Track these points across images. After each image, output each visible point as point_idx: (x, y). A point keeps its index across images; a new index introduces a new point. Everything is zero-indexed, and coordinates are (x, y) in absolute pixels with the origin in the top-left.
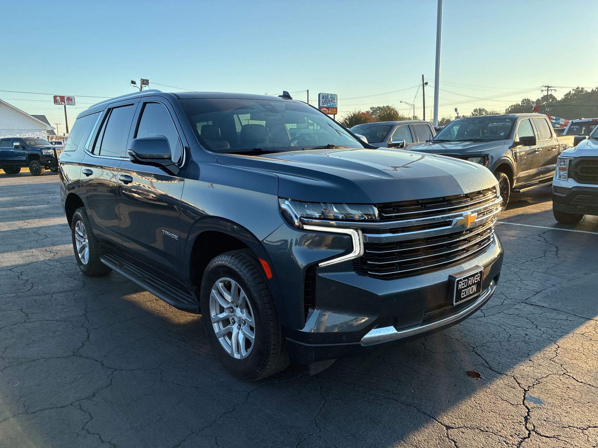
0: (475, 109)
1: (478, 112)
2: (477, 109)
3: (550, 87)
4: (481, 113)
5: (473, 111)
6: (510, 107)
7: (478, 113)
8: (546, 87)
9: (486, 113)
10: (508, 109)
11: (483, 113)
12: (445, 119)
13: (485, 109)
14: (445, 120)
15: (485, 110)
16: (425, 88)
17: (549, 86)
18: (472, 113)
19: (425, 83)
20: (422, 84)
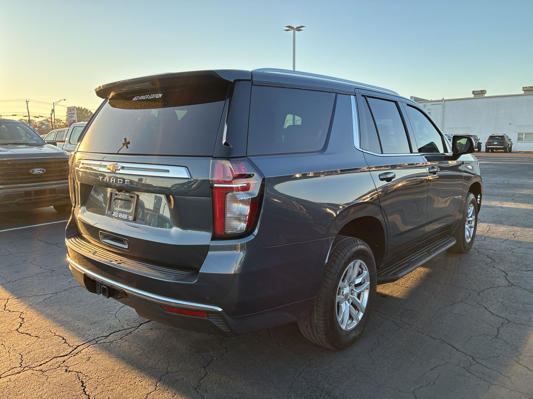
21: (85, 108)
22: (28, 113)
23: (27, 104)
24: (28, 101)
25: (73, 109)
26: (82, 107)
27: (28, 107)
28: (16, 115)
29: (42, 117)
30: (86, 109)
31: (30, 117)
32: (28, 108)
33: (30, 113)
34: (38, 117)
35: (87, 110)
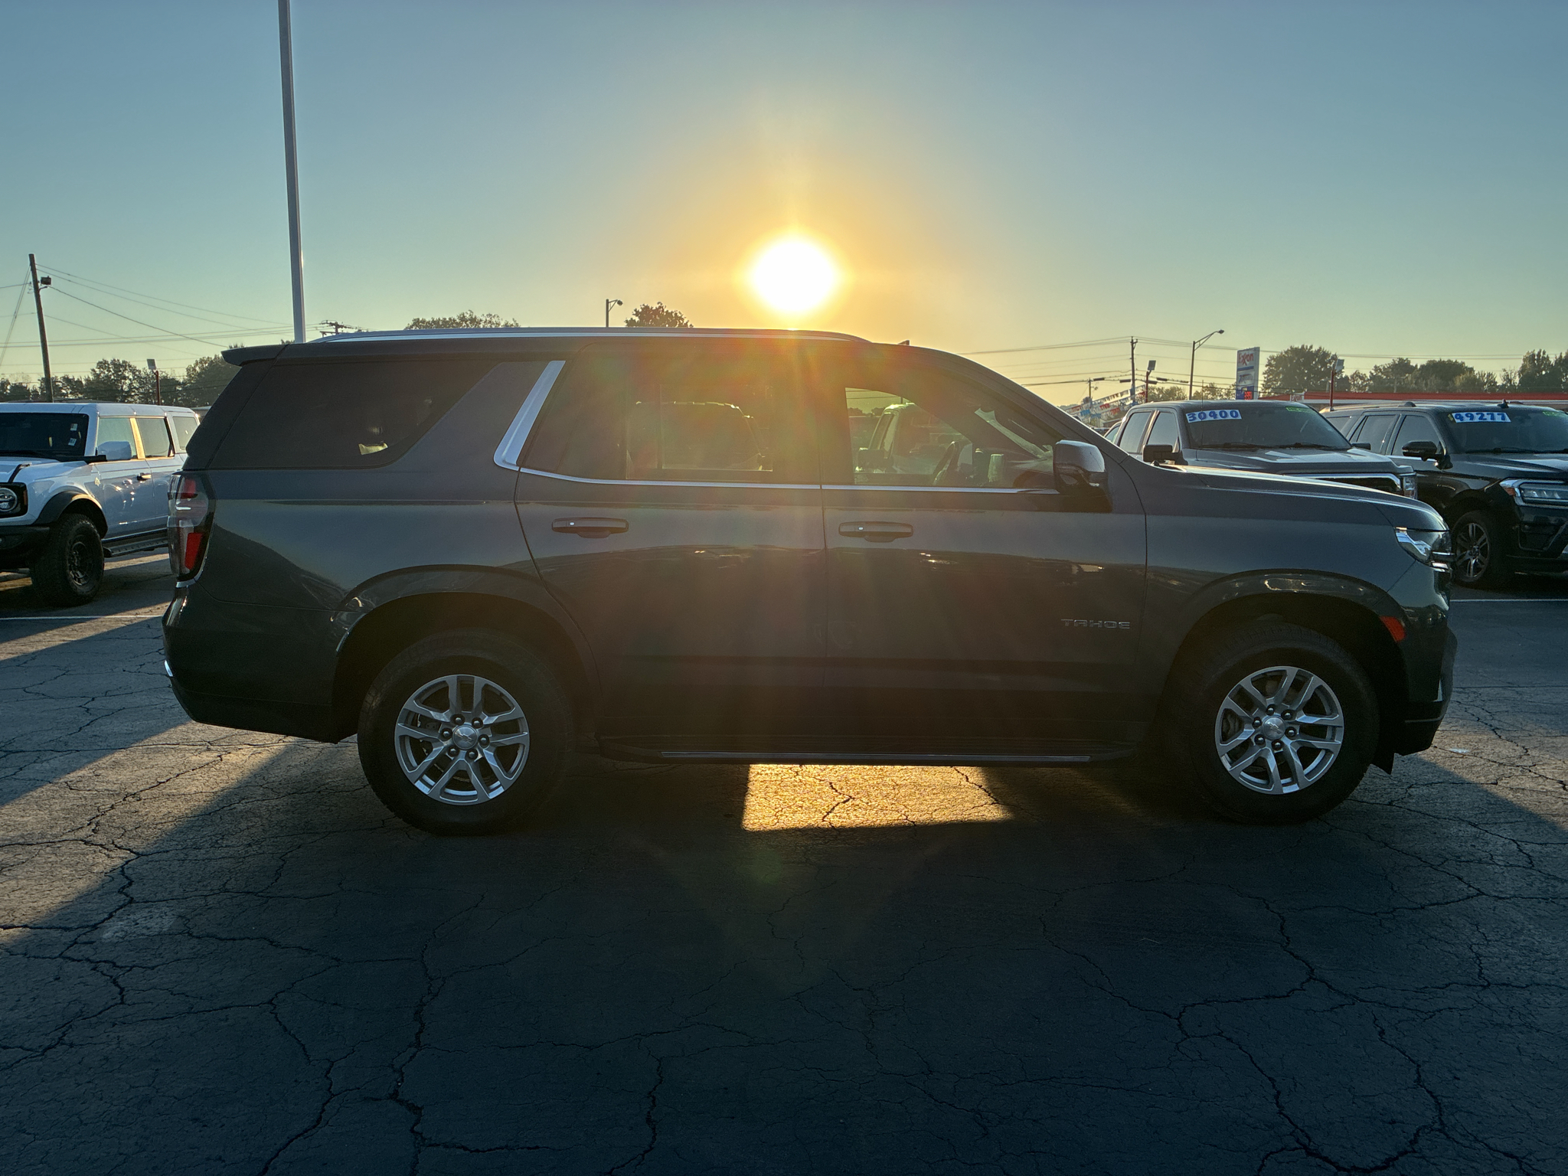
0: (101, 360)
1: (111, 370)
2: (106, 362)
3: (342, 327)
4: (120, 373)
5: (96, 365)
6: (197, 364)
7: (110, 373)
8: (332, 324)
9: (134, 373)
10: (194, 370)
11: (127, 375)
12: (9, 384)
13: (131, 364)
14: (9, 387)
15: (130, 366)
16: (41, 292)
17: (340, 323)
18: (93, 370)
19: (43, 279)
20: (31, 279)
21: (1320, 348)
22: (1131, 372)
23: (1133, 349)
24: (1135, 341)
25: (1252, 355)
26: (1311, 347)
27: (1135, 356)
28: (1103, 379)
29: (1166, 380)
30: (1324, 352)
31: (1136, 382)
32: (1133, 358)
33: (1136, 372)
34: (1156, 380)
35: (1326, 355)
